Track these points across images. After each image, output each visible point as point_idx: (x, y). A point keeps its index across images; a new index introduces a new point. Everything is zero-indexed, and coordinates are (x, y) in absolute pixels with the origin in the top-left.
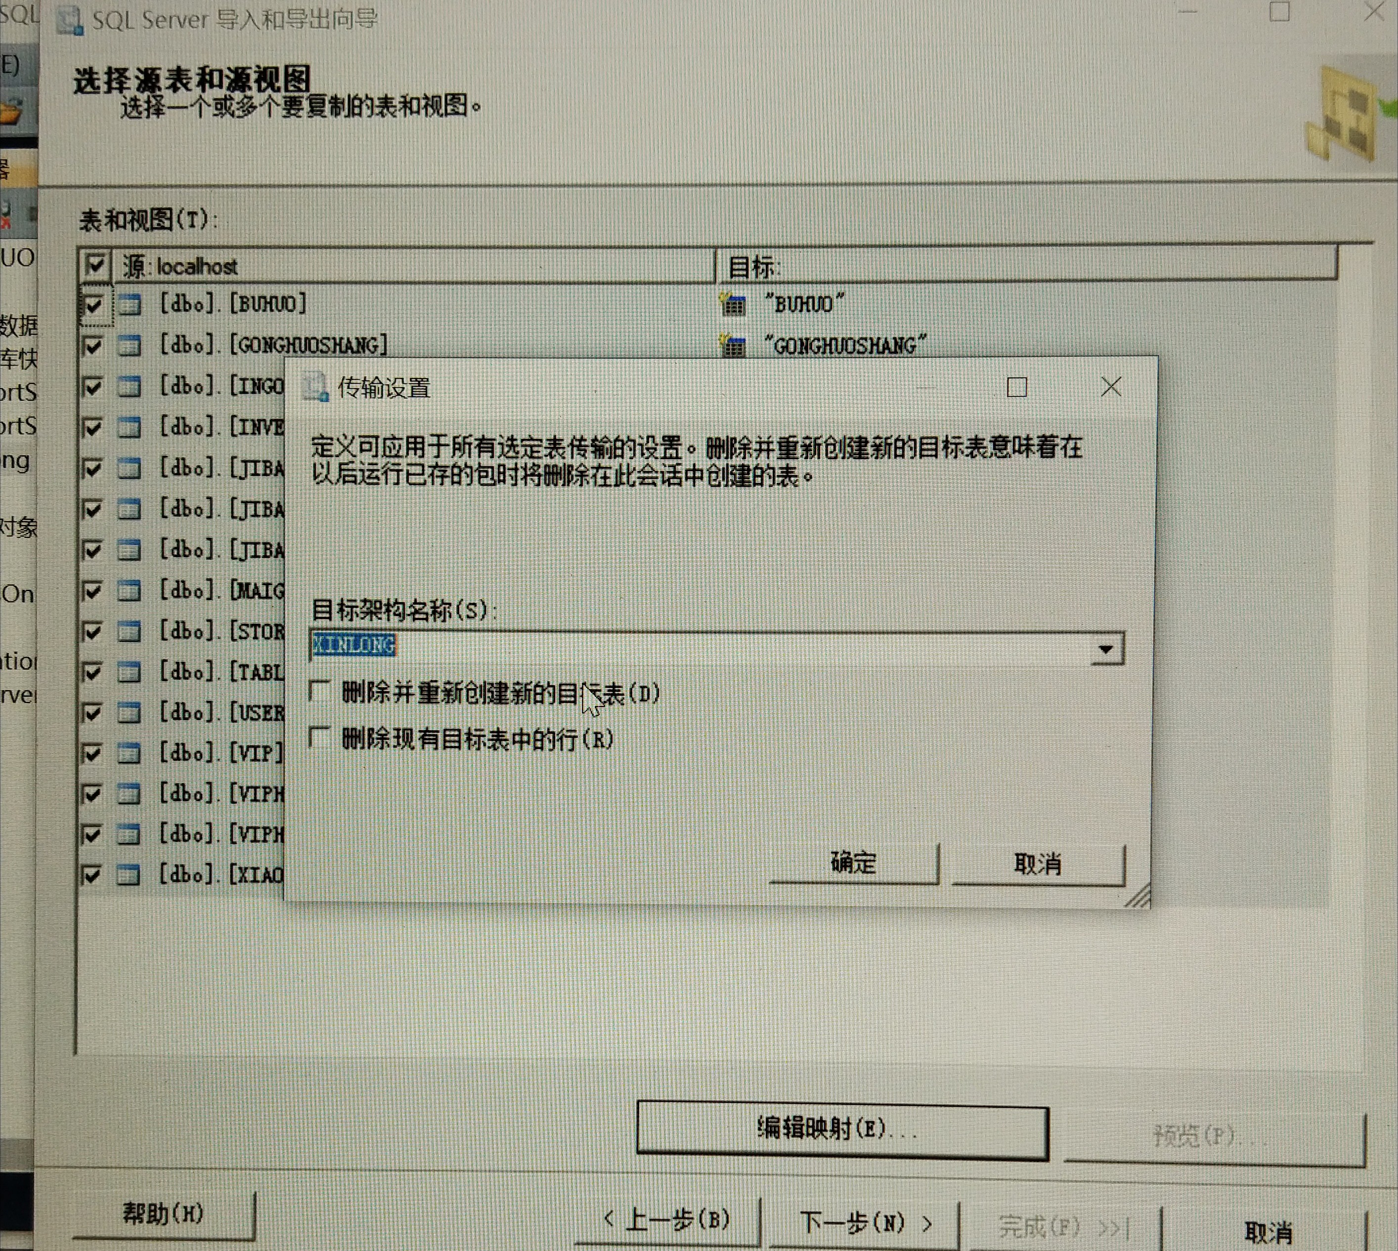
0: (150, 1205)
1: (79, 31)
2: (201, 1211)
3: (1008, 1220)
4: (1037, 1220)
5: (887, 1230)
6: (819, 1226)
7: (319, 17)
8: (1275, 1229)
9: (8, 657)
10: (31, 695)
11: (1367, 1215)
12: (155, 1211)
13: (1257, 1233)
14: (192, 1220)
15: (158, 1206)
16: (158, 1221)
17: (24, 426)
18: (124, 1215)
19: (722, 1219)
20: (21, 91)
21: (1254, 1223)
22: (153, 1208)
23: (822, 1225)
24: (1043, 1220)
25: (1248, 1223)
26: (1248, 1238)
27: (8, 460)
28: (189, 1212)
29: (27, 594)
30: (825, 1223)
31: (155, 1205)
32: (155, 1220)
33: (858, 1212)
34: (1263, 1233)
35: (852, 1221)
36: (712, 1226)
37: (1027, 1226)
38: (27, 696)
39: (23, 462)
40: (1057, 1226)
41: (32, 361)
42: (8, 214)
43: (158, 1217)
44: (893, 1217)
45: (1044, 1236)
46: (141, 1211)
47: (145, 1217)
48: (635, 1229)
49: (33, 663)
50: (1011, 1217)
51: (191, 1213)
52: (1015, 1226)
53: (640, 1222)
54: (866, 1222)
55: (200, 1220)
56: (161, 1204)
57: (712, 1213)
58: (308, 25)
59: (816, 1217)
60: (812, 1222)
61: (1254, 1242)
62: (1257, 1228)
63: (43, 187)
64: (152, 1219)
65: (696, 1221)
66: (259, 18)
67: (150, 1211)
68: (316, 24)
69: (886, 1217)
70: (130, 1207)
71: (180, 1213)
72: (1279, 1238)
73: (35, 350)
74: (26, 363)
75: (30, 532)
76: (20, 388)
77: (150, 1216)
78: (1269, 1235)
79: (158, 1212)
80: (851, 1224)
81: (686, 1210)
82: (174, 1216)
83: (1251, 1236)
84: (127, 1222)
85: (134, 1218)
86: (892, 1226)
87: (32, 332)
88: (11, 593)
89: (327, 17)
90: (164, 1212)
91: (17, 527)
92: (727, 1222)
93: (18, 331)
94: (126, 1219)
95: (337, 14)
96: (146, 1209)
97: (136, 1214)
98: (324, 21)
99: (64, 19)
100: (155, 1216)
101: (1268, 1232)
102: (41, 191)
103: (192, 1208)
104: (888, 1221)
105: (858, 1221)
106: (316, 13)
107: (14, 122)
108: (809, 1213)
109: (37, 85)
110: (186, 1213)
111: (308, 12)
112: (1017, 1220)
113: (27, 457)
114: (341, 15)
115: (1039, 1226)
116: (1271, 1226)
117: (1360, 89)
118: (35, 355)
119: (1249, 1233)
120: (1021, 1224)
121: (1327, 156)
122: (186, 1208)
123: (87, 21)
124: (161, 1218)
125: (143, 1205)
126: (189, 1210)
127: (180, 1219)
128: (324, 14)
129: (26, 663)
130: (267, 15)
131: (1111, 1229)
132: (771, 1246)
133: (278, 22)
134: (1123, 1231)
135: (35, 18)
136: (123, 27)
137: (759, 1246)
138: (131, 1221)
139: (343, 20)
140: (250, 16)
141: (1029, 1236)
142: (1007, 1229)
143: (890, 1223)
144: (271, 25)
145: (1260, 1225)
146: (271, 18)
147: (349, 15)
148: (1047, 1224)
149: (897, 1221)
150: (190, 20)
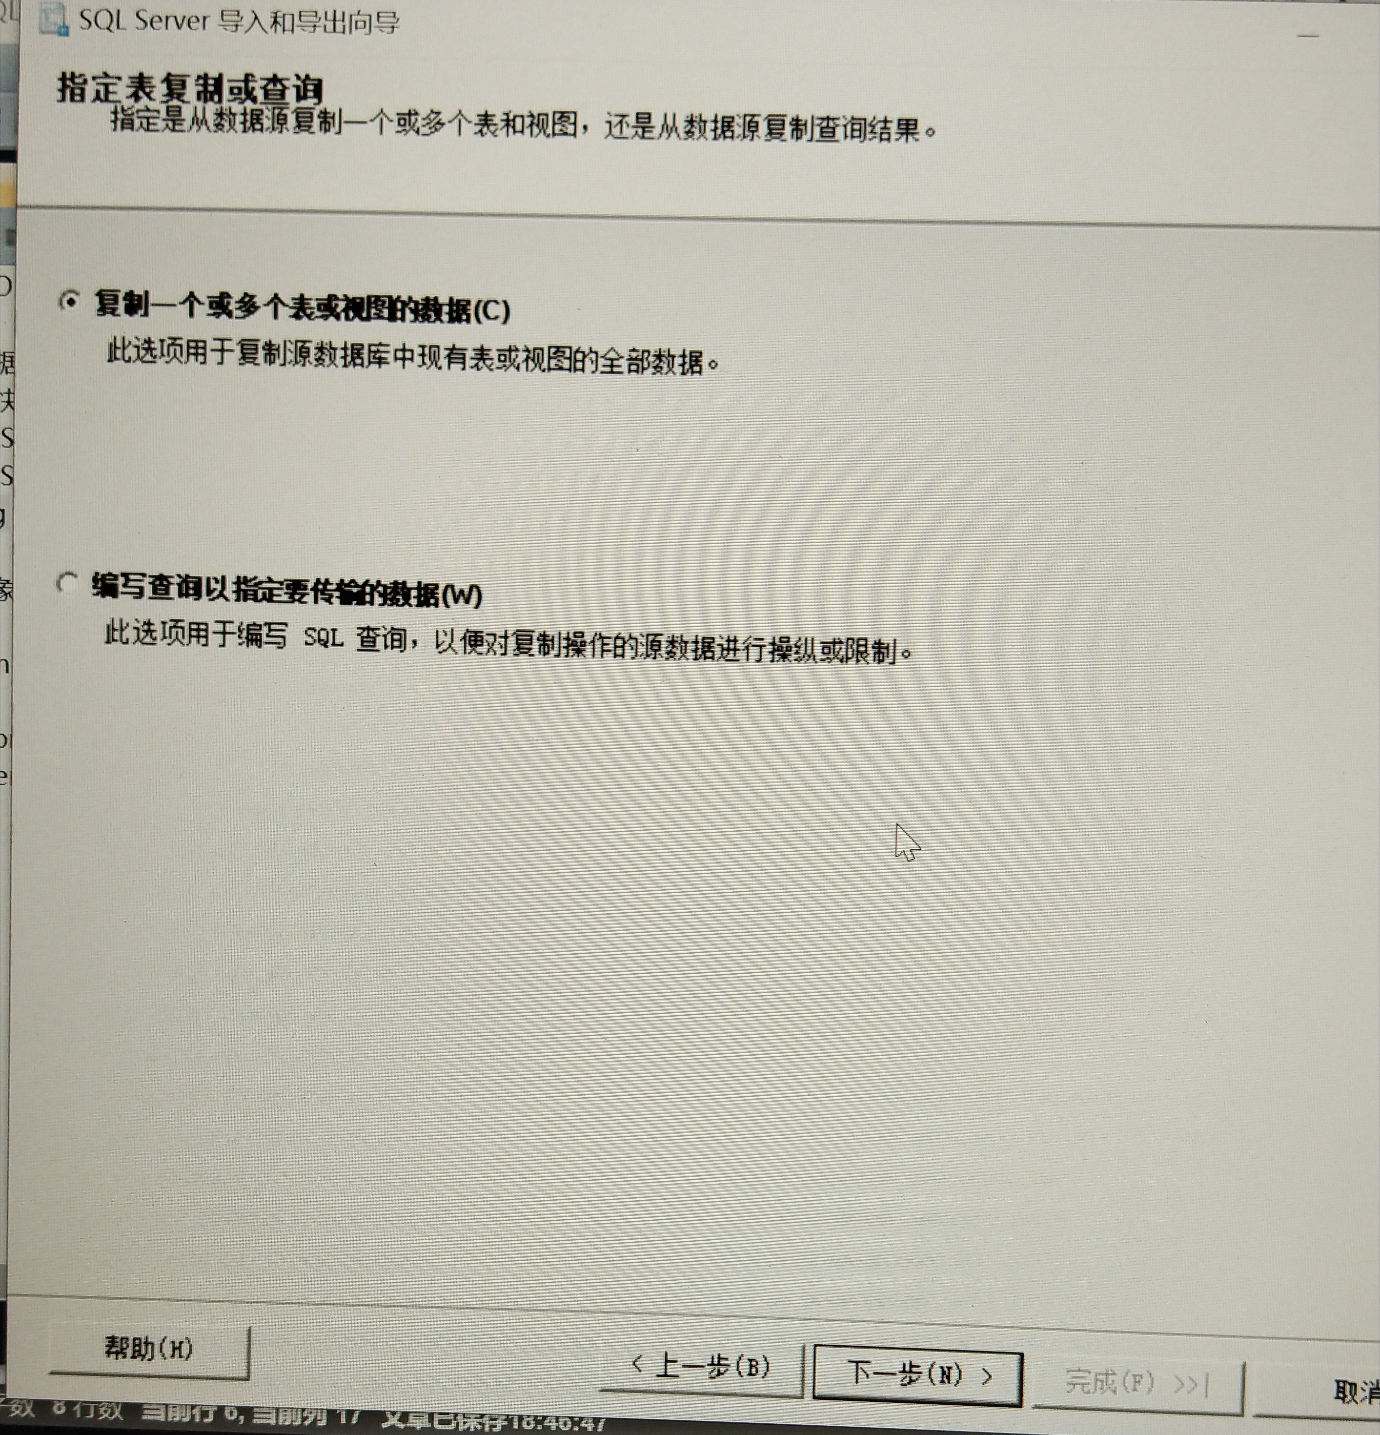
0: (135, 1339)
1: (64, 31)
2: (191, 1346)
3: (1075, 1374)
4: (1107, 1374)
5: (943, 1382)
6: (868, 1376)
7: (335, 20)
8: (1367, 1388)
10: (6, 777)
12: (139, 1345)
13: (1348, 1392)
14: (181, 1356)
15: (143, 1340)
16: (144, 1356)
18: (106, 1349)
19: (762, 1368)
21: (1344, 1382)
22: (137, 1343)
23: (871, 1375)
24: (1114, 1374)
25: (1338, 1382)
26: (1338, 1397)
28: (177, 1348)
29: (3, 664)
30: (875, 1373)
31: (140, 1339)
32: (140, 1355)
33: (911, 1363)
34: (1354, 1393)
35: (904, 1371)
36: (750, 1374)
37: (1097, 1380)
40: (1130, 1383)
41: (9, 402)
43: (143, 1352)
44: (949, 1368)
45: (1115, 1392)
46: (125, 1346)
47: (129, 1352)
48: (666, 1375)
49: (8, 741)
50: (1079, 1370)
51: (179, 1348)
52: (1083, 1381)
53: (672, 1369)
54: (920, 1373)
55: (189, 1356)
56: (147, 1338)
57: (751, 1360)
58: (323, 28)
59: (865, 1367)
60: (860, 1371)
61: (1344, 1402)
62: (1348, 1387)
63: (24, 207)
64: (136, 1354)
65: (733, 1368)
66: (267, 21)
67: (135, 1345)
68: (330, 28)
69: (942, 1368)
70: (112, 1340)
71: (168, 1349)
72: (1371, 1397)
73: (12, 391)
74: (2, 406)
75: (6, 594)
77: (134, 1351)
78: (1360, 1395)
79: (143, 1346)
80: (903, 1375)
81: (722, 1356)
82: (161, 1351)
83: (1341, 1395)
84: (109, 1356)
85: (117, 1353)
86: (948, 1378)
87: (9, 370)
89: (343, 21)
90: (150, 1346)
92: (768, 1370)
94: (109, 1353)
95: (354, 18)
96: (130, 1343)
97: (119, 1349)
98: (339, 25)
99: (47, 18)
100: (139, 1351)
101: (1359, 1390)
102: (19, 211)
103: (181, 1343)
104: (944, 1373)
105: (911, 1373)
106: (330, 16)
108: (857, 1362)
109: (16, 90)
110: (174, 1349)
111: (321, 14)
112: (1086, 1374)
113: (3, 511)
114: (359, 18)
115: (1110, 1382)
116: (1364, 1386)
118: (11, 395)
119: (1338, 1392)
120: (1090, 1379)
122: (173, 1342)
123: (74, 22)
124: (147, 1353)
125: (127, 1339)
126: (177, 1345)
127: (168, 1354)
128: (339, 16)
129: (1, 740)
130: (276, 17)
131: (1188, 1384)
132: (815, 1397)
133: (288, 25)
134: (1201, 1389)
135: (15, 16)
136: (114, 27)
137: (802, 1397)
138: (113, 1356)
139: (360, 24)
140: (256, 18)
141: (1099, 1392)
142: (1074, 1384)
143: (946, 1375)
144: (279, 28)
145: (1351, 1384)
146: (280, 20)
147: (367, 18)
148: (1118, 1379)
149: (954, 1374)
150: (189, 21)
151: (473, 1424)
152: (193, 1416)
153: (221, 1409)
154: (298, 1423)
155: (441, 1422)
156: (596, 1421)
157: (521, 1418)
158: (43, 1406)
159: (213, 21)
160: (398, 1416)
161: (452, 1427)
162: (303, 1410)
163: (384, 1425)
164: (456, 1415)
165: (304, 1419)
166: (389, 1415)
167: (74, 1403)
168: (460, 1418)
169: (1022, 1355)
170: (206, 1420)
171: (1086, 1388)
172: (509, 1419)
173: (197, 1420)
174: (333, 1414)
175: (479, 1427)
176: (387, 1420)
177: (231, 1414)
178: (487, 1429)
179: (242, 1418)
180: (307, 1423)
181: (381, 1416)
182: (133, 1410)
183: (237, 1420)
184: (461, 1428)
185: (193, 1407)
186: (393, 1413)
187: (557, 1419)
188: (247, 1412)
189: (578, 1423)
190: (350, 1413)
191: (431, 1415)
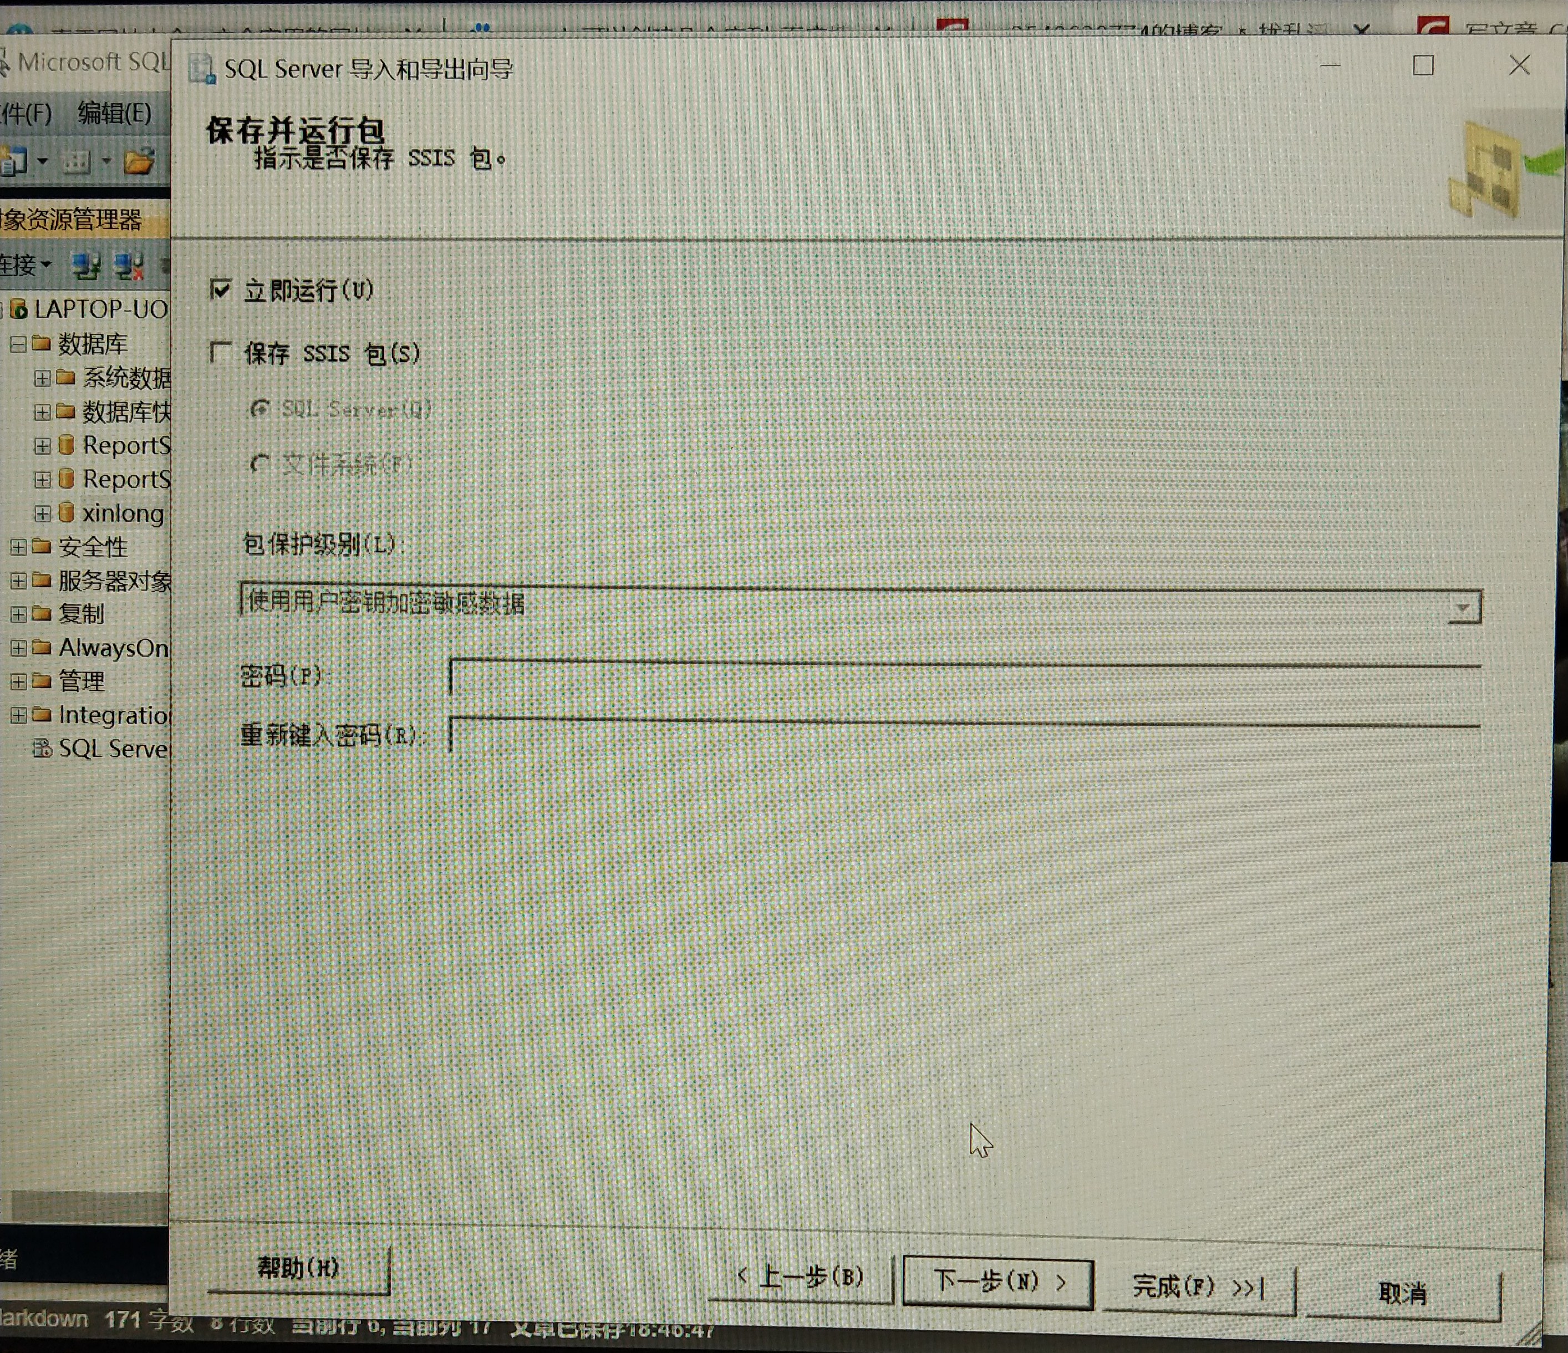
0: (285, 1261)
1: (211, 79)
2: (336, 1266)
3: (1141, 1280)
4: (1171, 1281)
5: (1021, 1288)
6: (952, 1285)
7: (455, 67)
8: (1409, 1289)
9: (142, 711)
10: (166, 750)
11: (1501, 1276)
12: (290, 1265)
13: (1391, 1295)
14: (327, 1275)
15: (293, 1262)
16: (294, 1276)
17: (158, 479)
18: (259, 1270)
19: (856, 1278)
20: (152, 141)
21: (1389, 1284)
22: (288, 1264)
23: (955, 1284)
24: (1177, 1279)
25: (1382, 1284)
26: (1382, 1299)
27: (143, 514)
28: (324, 1267)
29: (162, 649)
30: (959, 1282)
31: (290, 1261)
32: (290, 1275)
33: (991, 1272)
34: (1397, 1295)
35: (985, 1279)
36: (846, 1283)
37: (1161, 1285)
38: (163, 750)
39: (157, 516)
40: (1192, 1288)
41: (166, 414)
42: (141, 264)
43: (293, 1272)
44: (1027, 1275)
45: (1178, 1295)
46: (276, 1266)
47: (281, 1270)
48: (768, 1285)
49: (168, 718)
50: (1145, 1277)
51: (326, 1267)
52: (1149, 1286)
53: (775, 1279)
54: (1000, 1281)
55: (335, 1275)
56: (296, 1259)
57: (846, 1271)
58: (444, 75)
59: (950, 1275)
60: (946, 1282)
61: (1388, 1303)
62: (1391, 1289)
63: (176, 238)
64: (287, 1274)
65: (830, 1278)
66: (394, 69)
67: (285, 1265)
68: (451, 74)
69: (1020, 1276)
70: (265, 1261)
71: (315, 1269)
72: (1413, 1299)
73: (169, 403)
74: (160, 417)
75: (165, 587)
76: (154, 442)
77: (285, 1271)
78: (1403, 1296)
79: (293, 1267)
80: (985, 1283)
81: (819, 1268)
82: (309, 1271)
83: (1386, 1298)
84: (262, 1276)
85: (269, 1273)
86: (1026, 1284)
87: (166, 385)
88: (145, 648)
89: (462, 68)
90: (299, 1268)
91: (151, 581)
92: (862, 1280)
93: (152, 384)
94: (261, 1273)
95: (472, 65)
96: (281, 1262)
97: (271, 1269)
98: (459, 73)
99: (196, 68)
100: (290, 1271)
101: (1402, 1292)
102: (173, 242)
103: (327, 1262)
104: (1021, 1279)
105: (992, 1279)
106: (451, 64)
107: (146, 172)
108: (943, 1271)
109: (169, 133)
110: (321, 1267)
111: (442, 62)
112: (1151, 1280)
113: (161, 511)
114: (476, 65)
115: (1174, 1287)
116: (1405, 1288)
117: (1505, 145)
118: (168, 408)
119: (1383, 1295)
120: (1156, 1284)
121: (1469, 213)
122: (320, 1263)
123: (220, 71)
124: (296, 1272)
125: (278, 1261)
126: (324, 1264)
127: (315, 1274)
128: (459, 64)
129: (161, 718)
130: (402, 65)
131: (1246, 1288)
132: (905, 1304)
133: (413, 73)
134: (1257, 1290)
135: (167, 66)
136: (256, 75)
137: (893, 1303)
138: (265, 1275)
139: (478, 71)
140: (384, 66)
141: (1163, 1295)
142: (1140, 1289)
143: (1023, 1282)
144: (405, 75)
145: (1394, 1286)
146: (405, 68)
147: (484, 65)
148: (1181, 1284)
149: (1031, 1280)
150: (324, 69)
151: (594, 1332)
152: (339, 1330)
153: (365, 1322)
154: (435, 1334)
155: (565, 1331)
156: (706, 1328)
157: (637, 1326)
158: (201, 1322)
159: (346, 69)
160: (526, 1326)
161: (576, 1335)
162: (439, 1322)
163: (513, 1335)
164: (578, 1324)
165: (440, 1330)
166: (518, 1326)
167: (231, 1319)
168: (583, 1328)
169: (1093, 1262)
170: (353, 1333)
171: (1152, 1292)
172: (626, 1327)
173: (343, 1333)
174: (466, 1325)
175: (599, 1335)
176: (516, 1330)
177: (374, 1326)
178: (606, 1337)
179: (383, 1330)
180: (443, 1333)
181: (510, 1326)
182: (284, 1324)
183: (379, 1332)
184: (584, 1336)
185: (339, 1321)
186: (521, 1324)
187: (671, 1326)
188: (388, 1324)
189: (689, 1331)
190: (482, 1324)
191: (556, 1325)
